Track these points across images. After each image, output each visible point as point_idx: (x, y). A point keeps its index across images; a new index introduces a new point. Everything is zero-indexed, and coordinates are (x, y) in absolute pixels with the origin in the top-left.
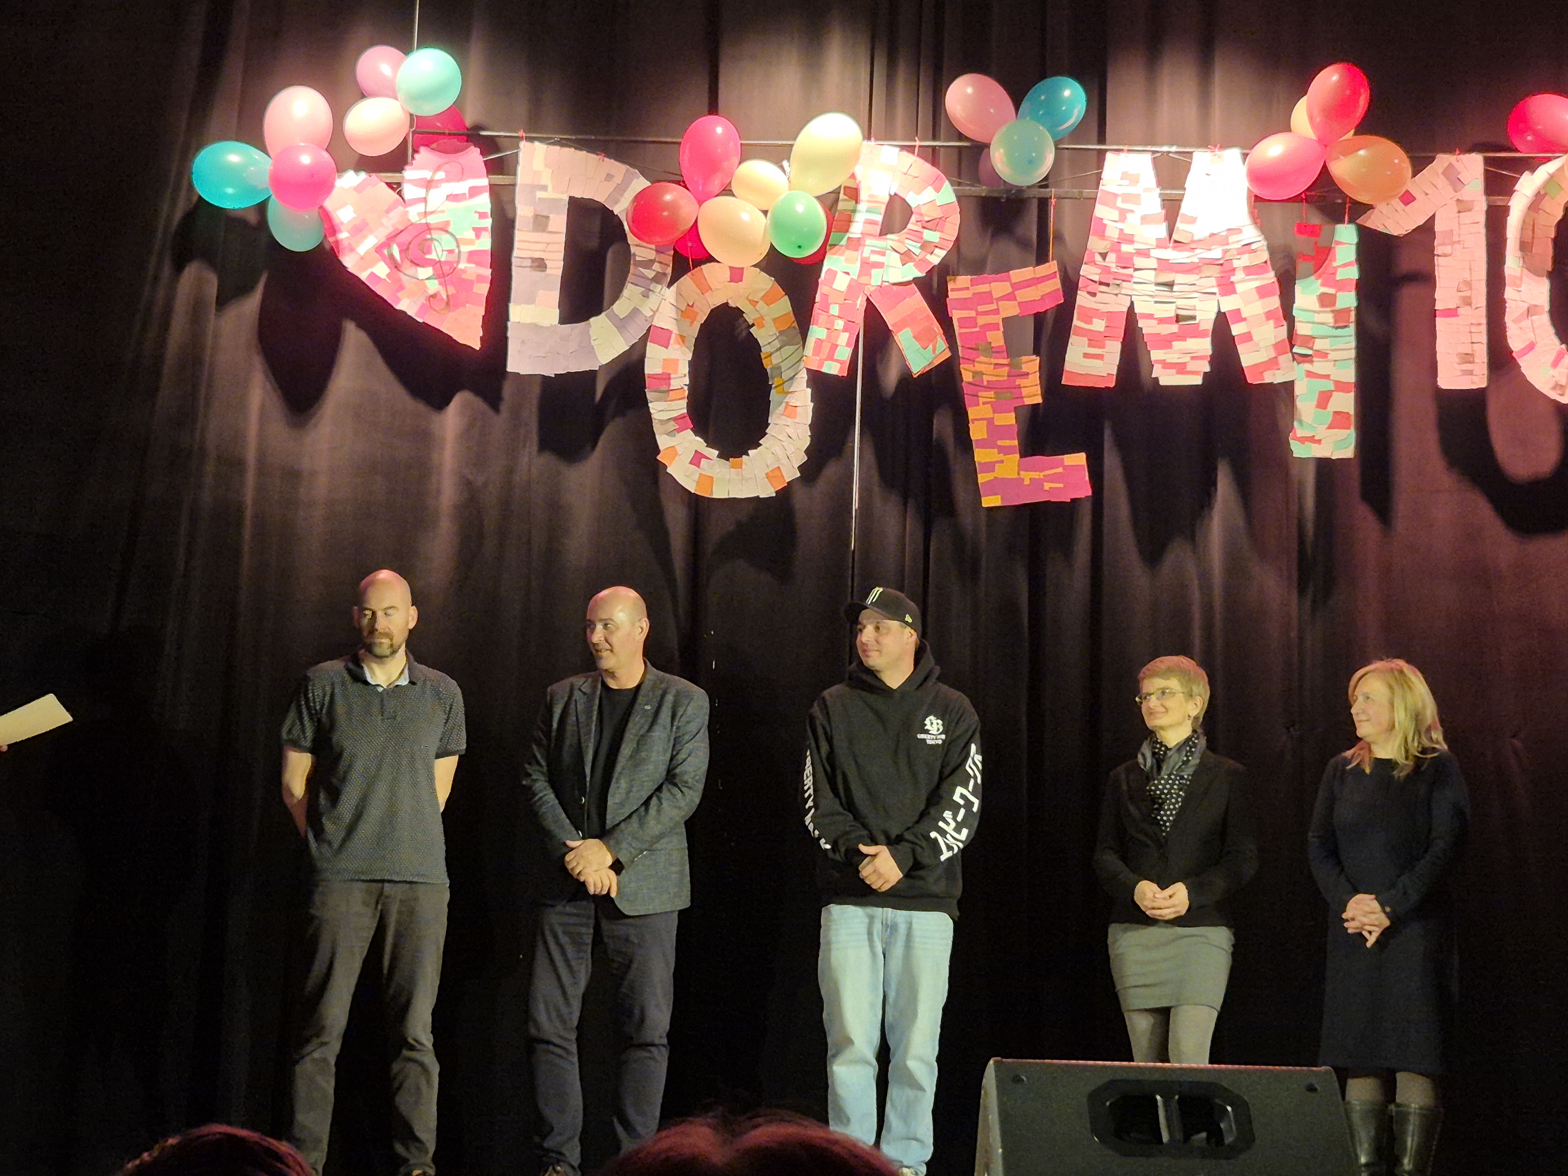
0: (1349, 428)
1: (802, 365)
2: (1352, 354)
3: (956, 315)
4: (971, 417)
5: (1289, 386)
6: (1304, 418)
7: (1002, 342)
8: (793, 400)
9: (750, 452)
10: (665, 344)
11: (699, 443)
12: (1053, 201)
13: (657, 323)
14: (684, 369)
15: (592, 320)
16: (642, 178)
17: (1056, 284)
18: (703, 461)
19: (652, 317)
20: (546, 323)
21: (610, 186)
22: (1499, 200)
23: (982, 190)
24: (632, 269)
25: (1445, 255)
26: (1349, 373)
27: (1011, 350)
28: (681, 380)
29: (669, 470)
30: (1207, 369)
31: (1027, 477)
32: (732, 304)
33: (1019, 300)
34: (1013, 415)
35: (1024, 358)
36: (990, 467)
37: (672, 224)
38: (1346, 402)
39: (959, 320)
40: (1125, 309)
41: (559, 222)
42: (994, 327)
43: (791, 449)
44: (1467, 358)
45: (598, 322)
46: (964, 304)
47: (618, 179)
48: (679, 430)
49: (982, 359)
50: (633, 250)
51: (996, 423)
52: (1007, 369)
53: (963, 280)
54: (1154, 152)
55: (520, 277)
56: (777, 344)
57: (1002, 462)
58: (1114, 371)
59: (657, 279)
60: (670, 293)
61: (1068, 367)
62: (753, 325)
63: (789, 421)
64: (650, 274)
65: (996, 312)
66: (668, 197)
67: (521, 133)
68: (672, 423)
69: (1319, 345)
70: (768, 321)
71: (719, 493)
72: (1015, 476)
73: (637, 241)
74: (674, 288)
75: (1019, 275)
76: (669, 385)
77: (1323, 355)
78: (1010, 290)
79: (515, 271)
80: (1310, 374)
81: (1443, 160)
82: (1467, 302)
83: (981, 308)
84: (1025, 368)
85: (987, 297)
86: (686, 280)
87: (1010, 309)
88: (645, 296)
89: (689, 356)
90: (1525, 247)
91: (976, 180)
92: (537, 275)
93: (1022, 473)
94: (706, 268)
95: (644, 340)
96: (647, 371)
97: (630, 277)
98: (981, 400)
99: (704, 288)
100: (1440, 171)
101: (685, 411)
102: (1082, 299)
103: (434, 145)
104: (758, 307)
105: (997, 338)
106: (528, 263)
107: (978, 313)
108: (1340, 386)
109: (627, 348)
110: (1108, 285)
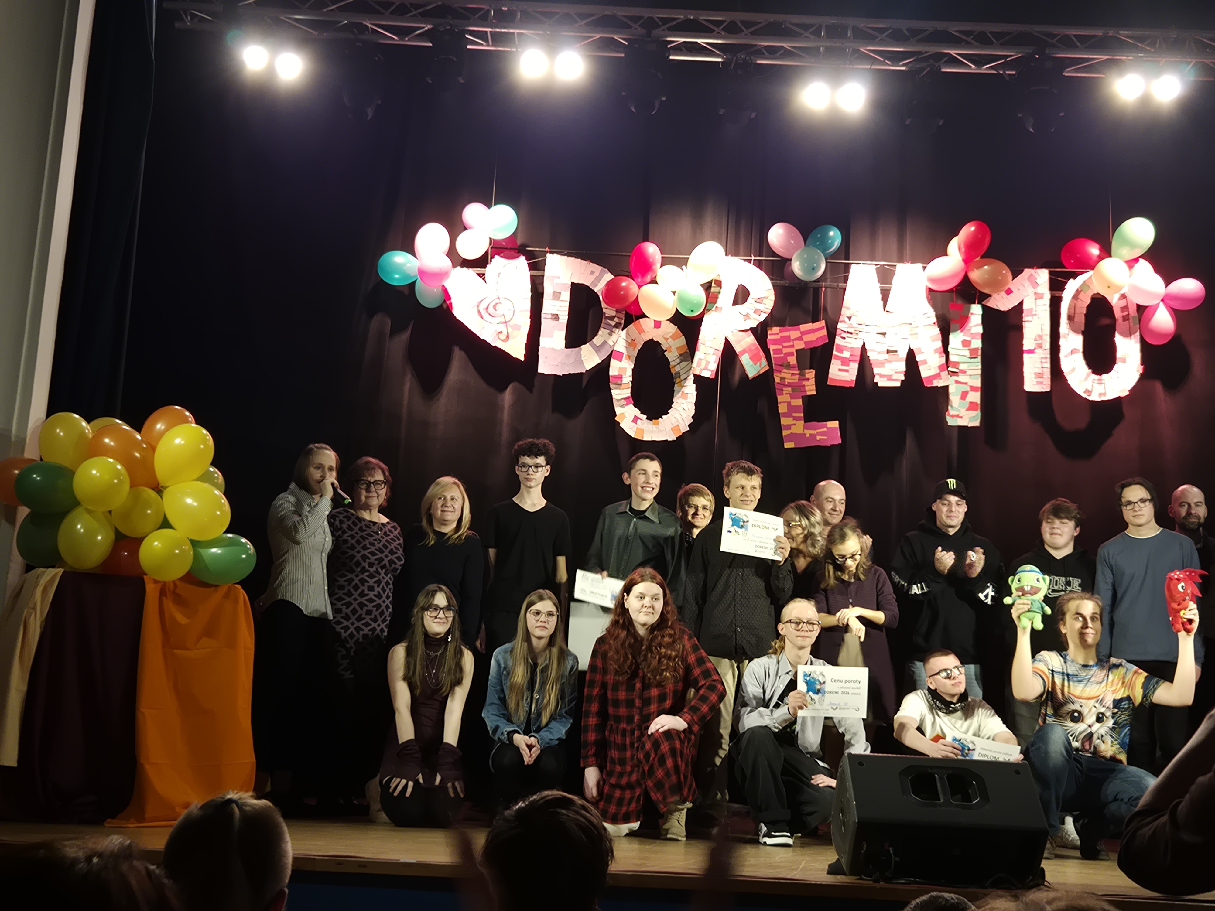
0: (977, 410)
1: (691, 372)
2: (979, 372)
3: (772, 347)
4: (779, 401)
5: (946, 388)
6: (954, 405)
7: (795, 362)
8: (686, 390)
9: (663, 417)
10: (620, 359)
11: (637, 412)
12: (823, 289)
13: (616, 349)
14: (630, 373)
15: (582, 346)
16: (609, 274)
17: (824, 332)
18: (639, 421)
19: (614, 346)
20: (559, 348)
21: (593, 277)
22: (1057, 294)
23: (786, 283)
24: (603, 320)
25: (1028, 321)
26: (978, 383)
27: (801, 366)
28: (628, 378)
29: (621, 425)
30: (903, 378)
31: (808, 432)
32: (655, 340)
33: (805, 340)
34: (801, 400)
35: (807, 371)
36: (789, 427)
37: (625, 297)
38: (975, 397)
39: (773, 350)
40: (860, 347)
41: (566, 296)
42: (791, 354)
43: (684, 416)
44: (1039, 375)
45: (586, 348)
46: (775, 342)
47: (597, 274)
48: (627, 404)
49: (785, 370)
50: (604, 311)
51: (792, 404)
52: (797, 376)
53: (776, 329)
54: (876, 265)
55: (546, 324)
56: (678, 361)
57: (795, 424)
58: (854, 378)
59: (617, 326)
60: (623, 334)
61: (830, 376)
62: (666, 351)
63: (684, 401)
64: (613, 323)
65: (793, 346)
66: (624, 284)
67: (547, 249)
68: (623, 401)
69: (962, 367)
70: (674, 349)
71: (647, 438)
72: (801, 432)
73: (606, 306)
74: (625, 331)
75: (804, 327)
76: (622, 381)
77: (964, 372)
78: (800, 335)
79: (543, 321)
80: (957, 382)
81: (1027, 272)
82: (1040, 346)
83: (784, 344)
84: (807, 376)
85: (787, 339)
86: (631, 327)
87: (800, 345)
88: (610, 334)
89: (632, 366)
90: (1070, 318)
91: (782, 278)
92: (555, 322)
93: (806, 431)
94: (642, 321)
95: (609, 357)
96: (611, 373)
97: (603, 325)
98: (784, 392)
99: (641, 331)
100: (1026, 277)
101: (630, 395)
102: (838, 341)
103: (502, 255)
104: (668, 341)
105: (793, 360)
106: (550, 316)
107: (783, 347)
108: (973, 389)
109: (600, 361)
110: (851, 333)
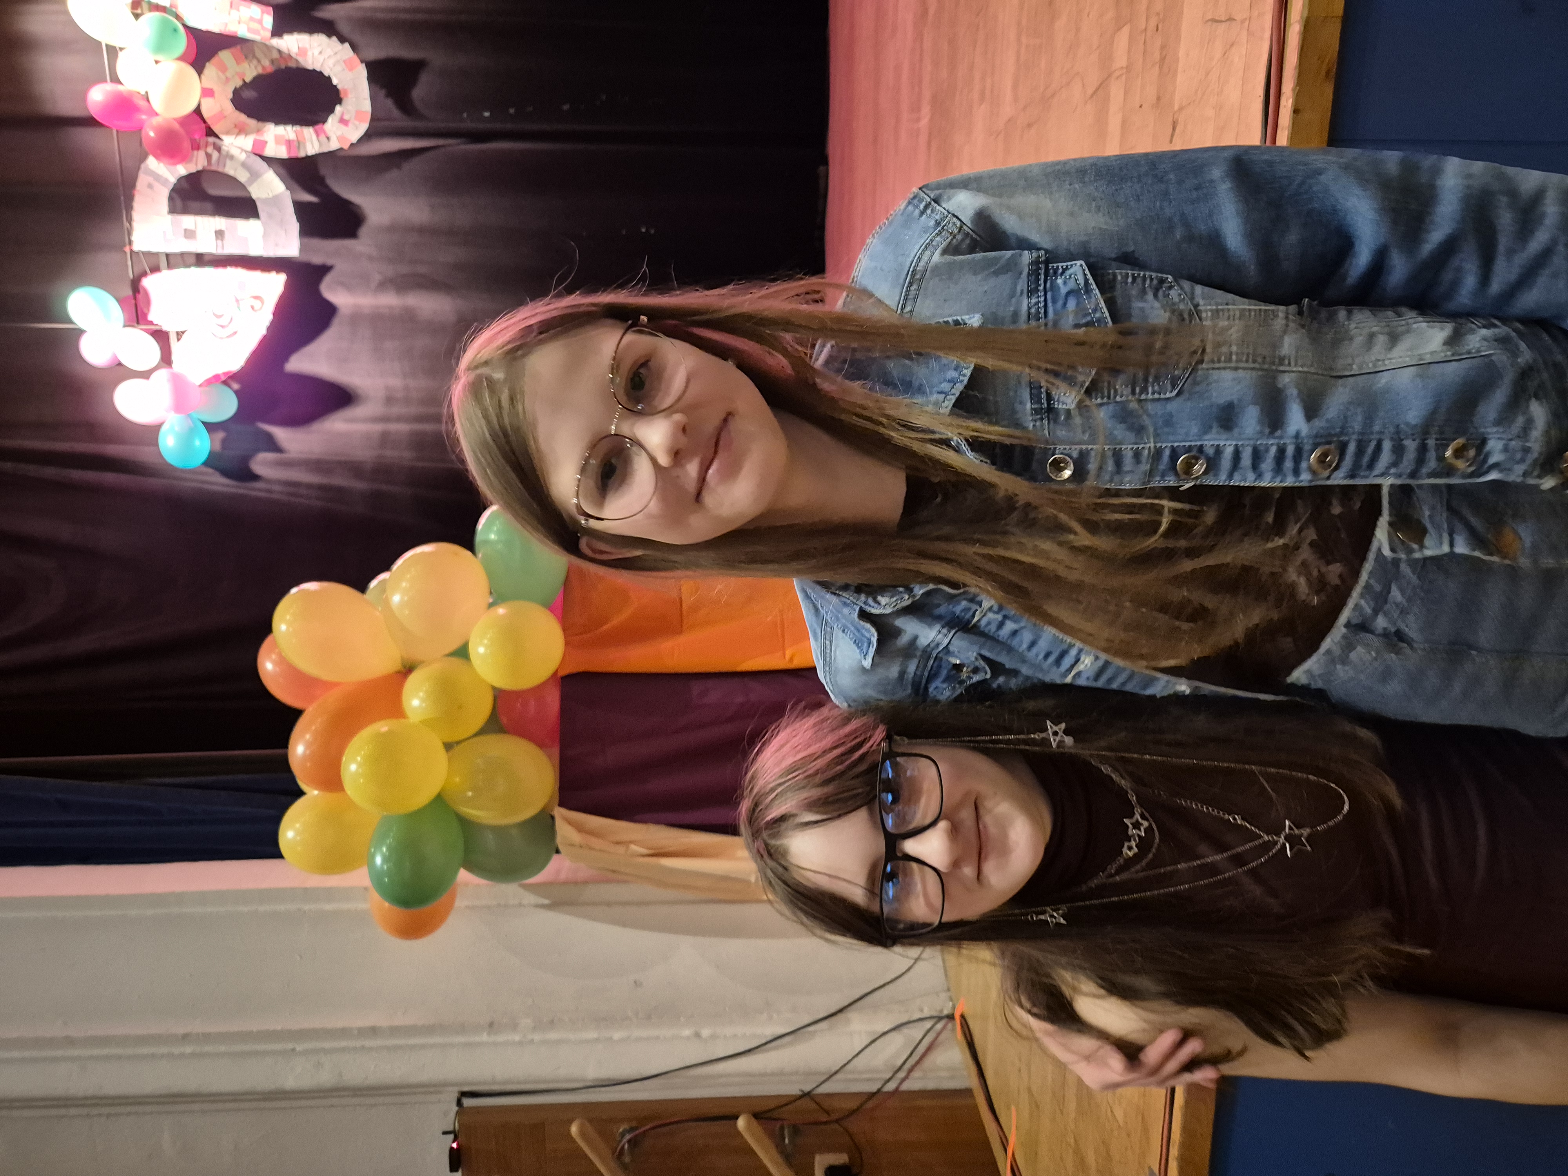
1: (267, 43)
8: (294, 51)
9: (334, 83)
10: (265, 143)
11: (333, 119)
13: (250, 149)
14: (281, 129)
15: (254, 197)
16: (148, 160)
18: (345, 116)
19: (246, 152)
20: (261, 228)
21: (157, 185)
24: (214, 168)
28: (288, 131)
29: (354, 141)
32: (231, 96)
41: (188, 221)
43: (329, 49)
45: (256, 192)
47: (150, 179)
48: (325, 133)
50: (200, 168)
55: (231, 248)
56: (255, 62)
59: (218, 149)
60: (227, 139)
62: (244, 80)
63: (310, 53)
64: (215, 155)
67: (127, 250)
68: (320, 138)
70: (239, 69)
71: (368, 106)
73: (193, 165)
74: (223, 137)
76: (293, 141)
79: (227, 251)
86: (216, 129)
88: (232, 157)
89: (271, 125)
92: (227, 235)
94: (205, 113)
97: (220, 170)
99: (221, 116)
101: (311, 129)
103: (145, 310)
104: (229, 76)
106: (219, 243)
109: (272, 171)
